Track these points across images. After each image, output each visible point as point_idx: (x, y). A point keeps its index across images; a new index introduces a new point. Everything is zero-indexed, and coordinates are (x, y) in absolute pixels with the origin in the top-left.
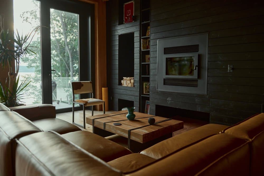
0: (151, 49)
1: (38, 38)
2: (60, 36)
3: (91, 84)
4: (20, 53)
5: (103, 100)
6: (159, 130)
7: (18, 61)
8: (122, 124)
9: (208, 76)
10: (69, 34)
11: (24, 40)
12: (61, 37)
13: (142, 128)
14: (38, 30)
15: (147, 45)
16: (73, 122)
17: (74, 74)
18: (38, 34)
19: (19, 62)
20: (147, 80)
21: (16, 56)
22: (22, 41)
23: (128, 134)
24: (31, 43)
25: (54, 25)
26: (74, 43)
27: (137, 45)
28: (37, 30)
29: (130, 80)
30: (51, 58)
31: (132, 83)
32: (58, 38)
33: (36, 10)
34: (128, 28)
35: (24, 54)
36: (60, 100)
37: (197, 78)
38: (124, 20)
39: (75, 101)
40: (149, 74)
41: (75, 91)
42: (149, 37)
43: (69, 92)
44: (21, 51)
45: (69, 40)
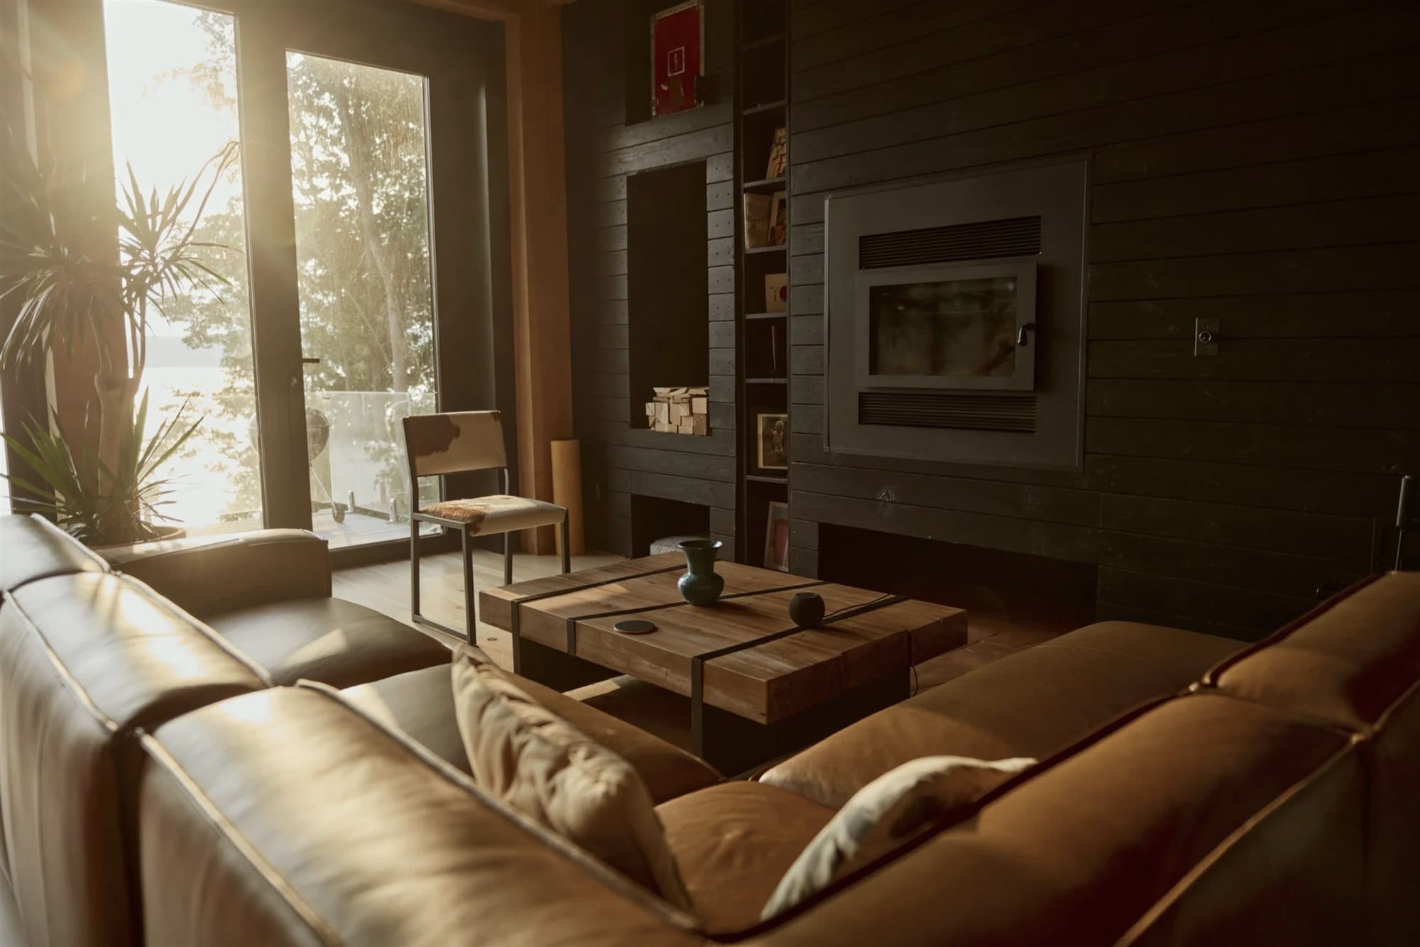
0: (794, 245)
1: (232, 198)
2: (338, 188)
3: (497, 425)
4: (147, 281)
5: (559, 503)
6: (845, 654)
7: (138, 318)
8: (656, 625)
9: (1087, 378)
10: (380, 176)
11: (165, 214)
12: (343, 192)
13: (761, 646)
14: (229, 159)
15: (773, 222)
16: (416, 610)
17: (409, 372)
18: (232, 179)
19: (143, 322)
20: (776, 399)
21: (129, 295)
22: (153, 216)
23: (691, 677)
24: (200, 225)
25: (309, 132)
26: (405, 221)
27: (719, 224)
28: (224, 160)
29: (690, 403)
30: (300, 297)
31: (701, 415)
32: (326, 195)
33: (217, 63)
34: (672, 139)
35: (165, 281)
36: (348, 503)
37: (1030, 387)
38: (654, 98)
39: (421, 509)
40: (783, 371)
41: (419, 461)
42: (784, 183)
43: (387, 460)
44: (151, 268)
45: (382, 204)
